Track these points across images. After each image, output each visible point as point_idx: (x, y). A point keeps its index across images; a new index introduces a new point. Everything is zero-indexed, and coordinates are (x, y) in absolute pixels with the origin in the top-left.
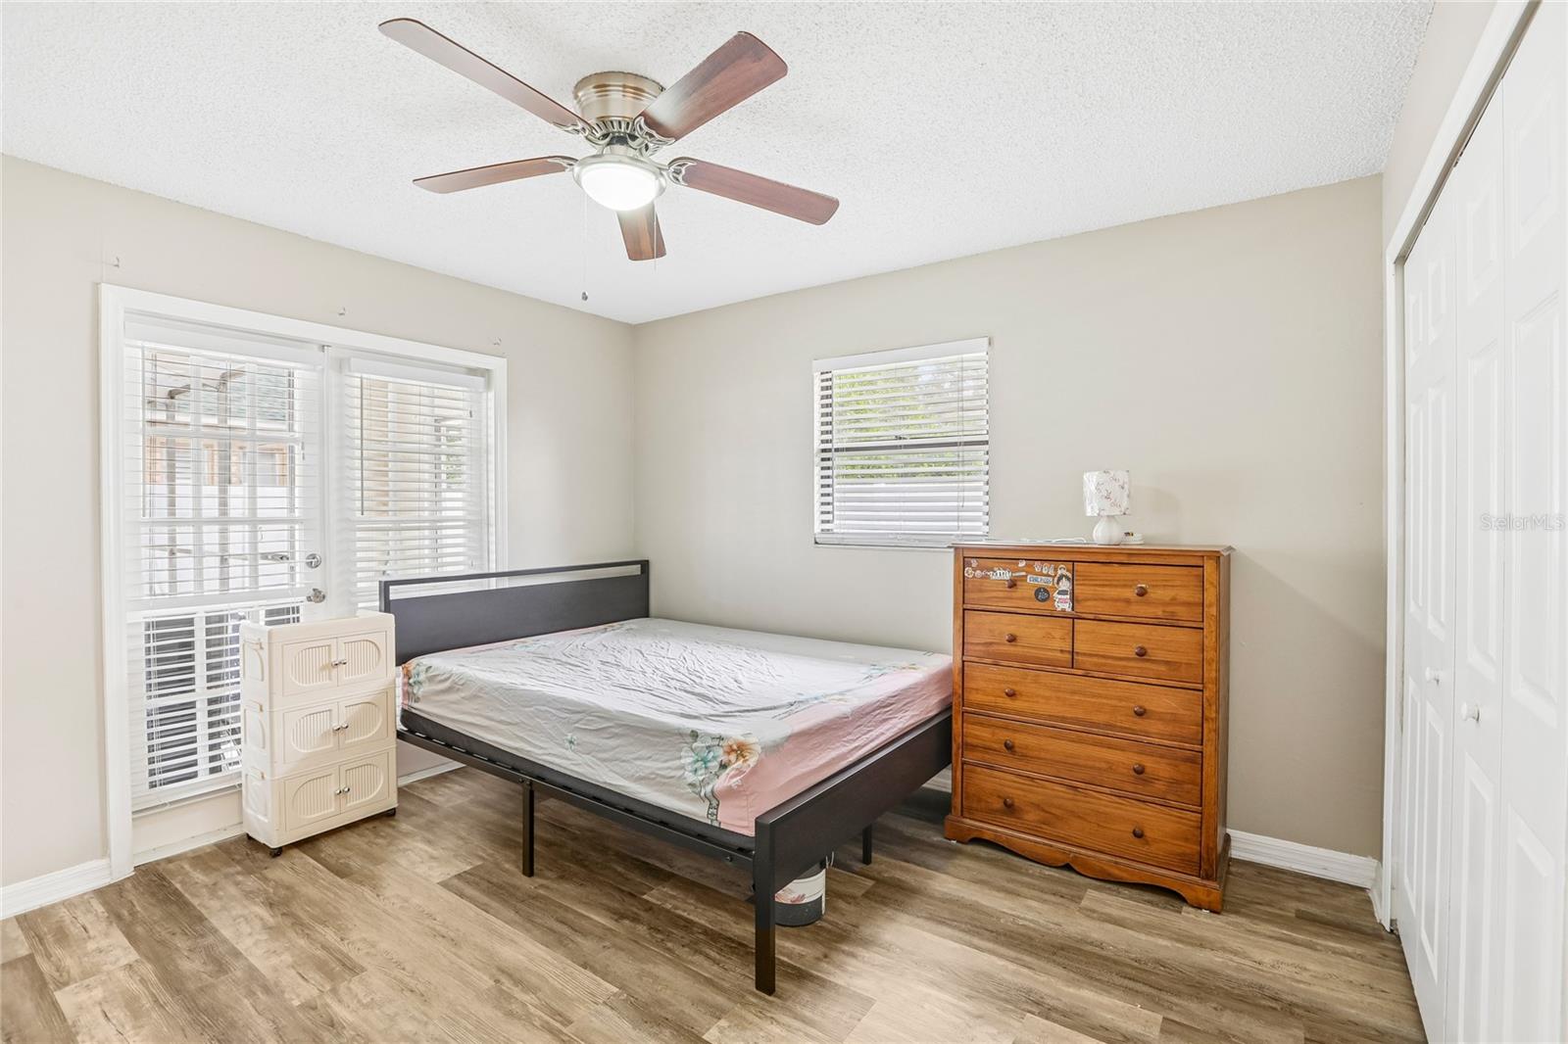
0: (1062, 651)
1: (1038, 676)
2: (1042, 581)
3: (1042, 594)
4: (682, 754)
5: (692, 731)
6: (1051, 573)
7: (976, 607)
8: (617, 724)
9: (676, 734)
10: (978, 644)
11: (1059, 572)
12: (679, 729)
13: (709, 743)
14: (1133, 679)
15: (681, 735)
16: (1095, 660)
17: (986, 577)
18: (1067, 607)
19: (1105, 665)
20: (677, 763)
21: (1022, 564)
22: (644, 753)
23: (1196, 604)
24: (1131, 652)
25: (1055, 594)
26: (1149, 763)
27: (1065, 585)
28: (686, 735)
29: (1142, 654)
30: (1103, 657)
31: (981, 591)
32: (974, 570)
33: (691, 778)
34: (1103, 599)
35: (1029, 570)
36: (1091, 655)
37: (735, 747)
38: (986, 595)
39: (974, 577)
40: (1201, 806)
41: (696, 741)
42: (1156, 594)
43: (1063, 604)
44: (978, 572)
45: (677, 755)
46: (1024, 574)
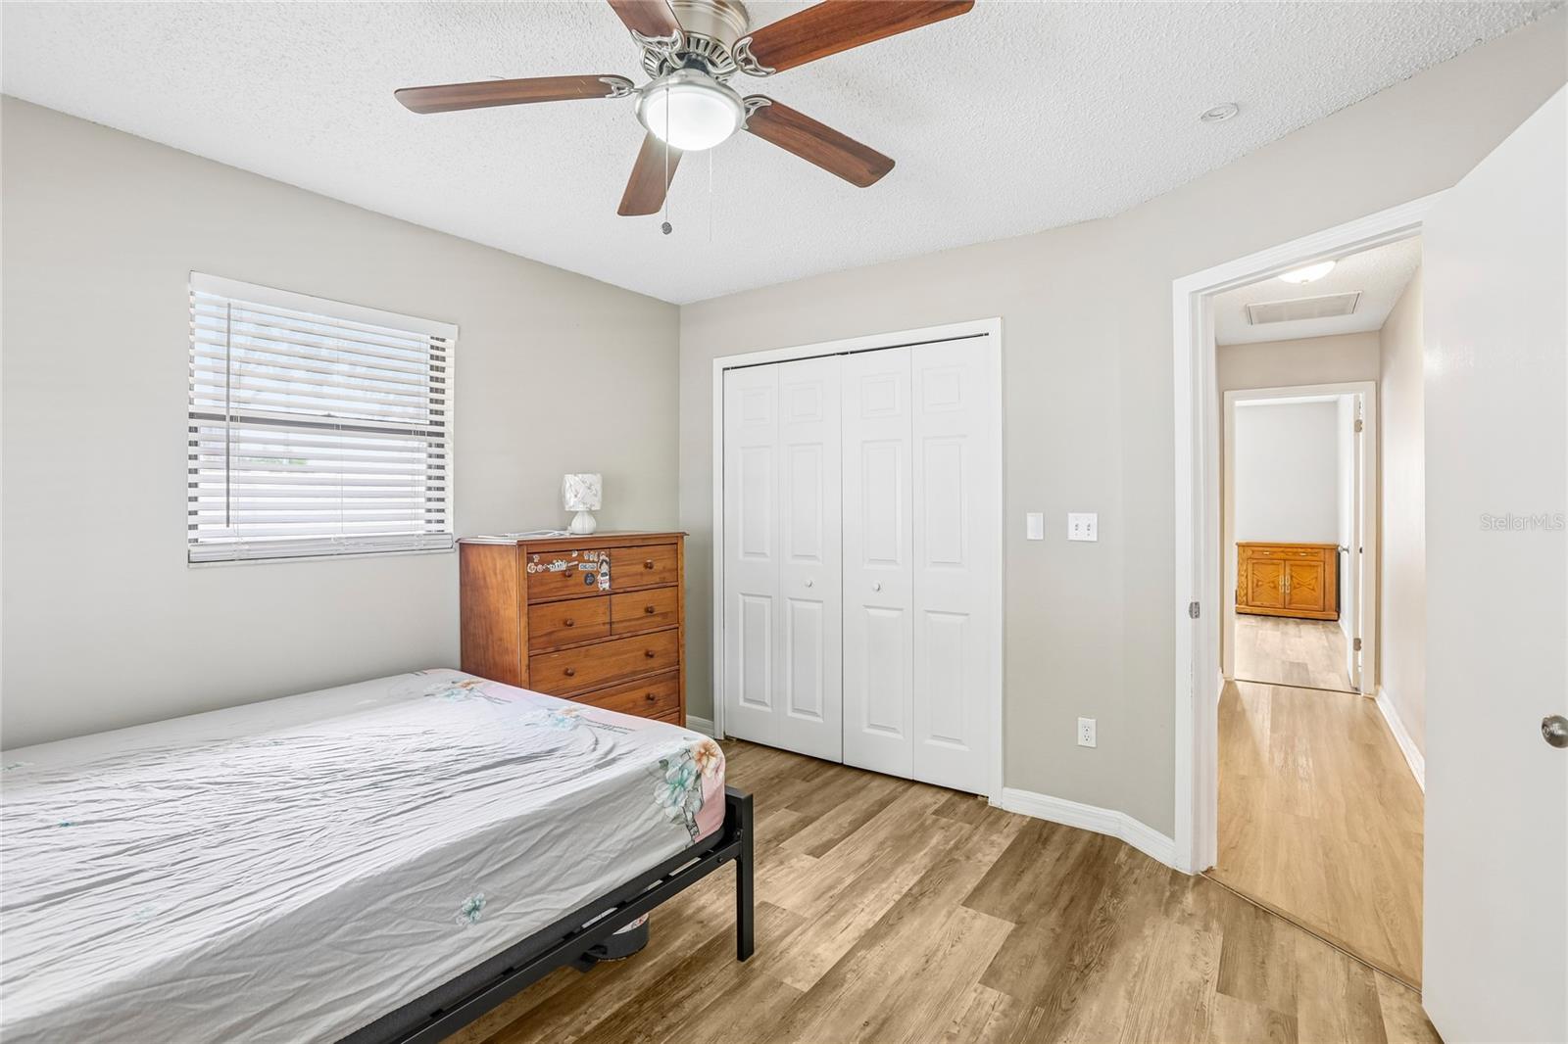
0: (604, 624)
1: (587, 650)
2: (589, 567)
3: (590, 578)
4: (655, 794)
5: (660, 762)
6: (596, 560)
7: (539, 601)
8: (561, 820)
9: (647, 776)
10: (540, 636)
11: (601, 558)
12: (647, 769)
13: (681, 762)
14: (646, 631)
15: (651, 774)
16: (625, 624)
17: (548, 570)
18: (606, 586)
19: (630, 626)
20: (654, 807)
21: (575, 555)
22: (607, 828)
23: (673, 570)
24: (641, 613)
25: (599, 576)
26: (653, 690)
27: (605, 568)
28: (656, 771)
29: (649, 611)
30: (630, 620)
31: (542, 584)
32: (536, 564)
33: (672, 811)
34: (628, 576)
35: (580, 559)
36: (622, 621)
37: (703, 751)
38: (546, 588)
39: (536, 571)
40: (679, 706)
41: (667, 770)
42: (658, 566)
43: (604, 584)
44: (540, 566)
45: (651, 798)
46: (576, 563)
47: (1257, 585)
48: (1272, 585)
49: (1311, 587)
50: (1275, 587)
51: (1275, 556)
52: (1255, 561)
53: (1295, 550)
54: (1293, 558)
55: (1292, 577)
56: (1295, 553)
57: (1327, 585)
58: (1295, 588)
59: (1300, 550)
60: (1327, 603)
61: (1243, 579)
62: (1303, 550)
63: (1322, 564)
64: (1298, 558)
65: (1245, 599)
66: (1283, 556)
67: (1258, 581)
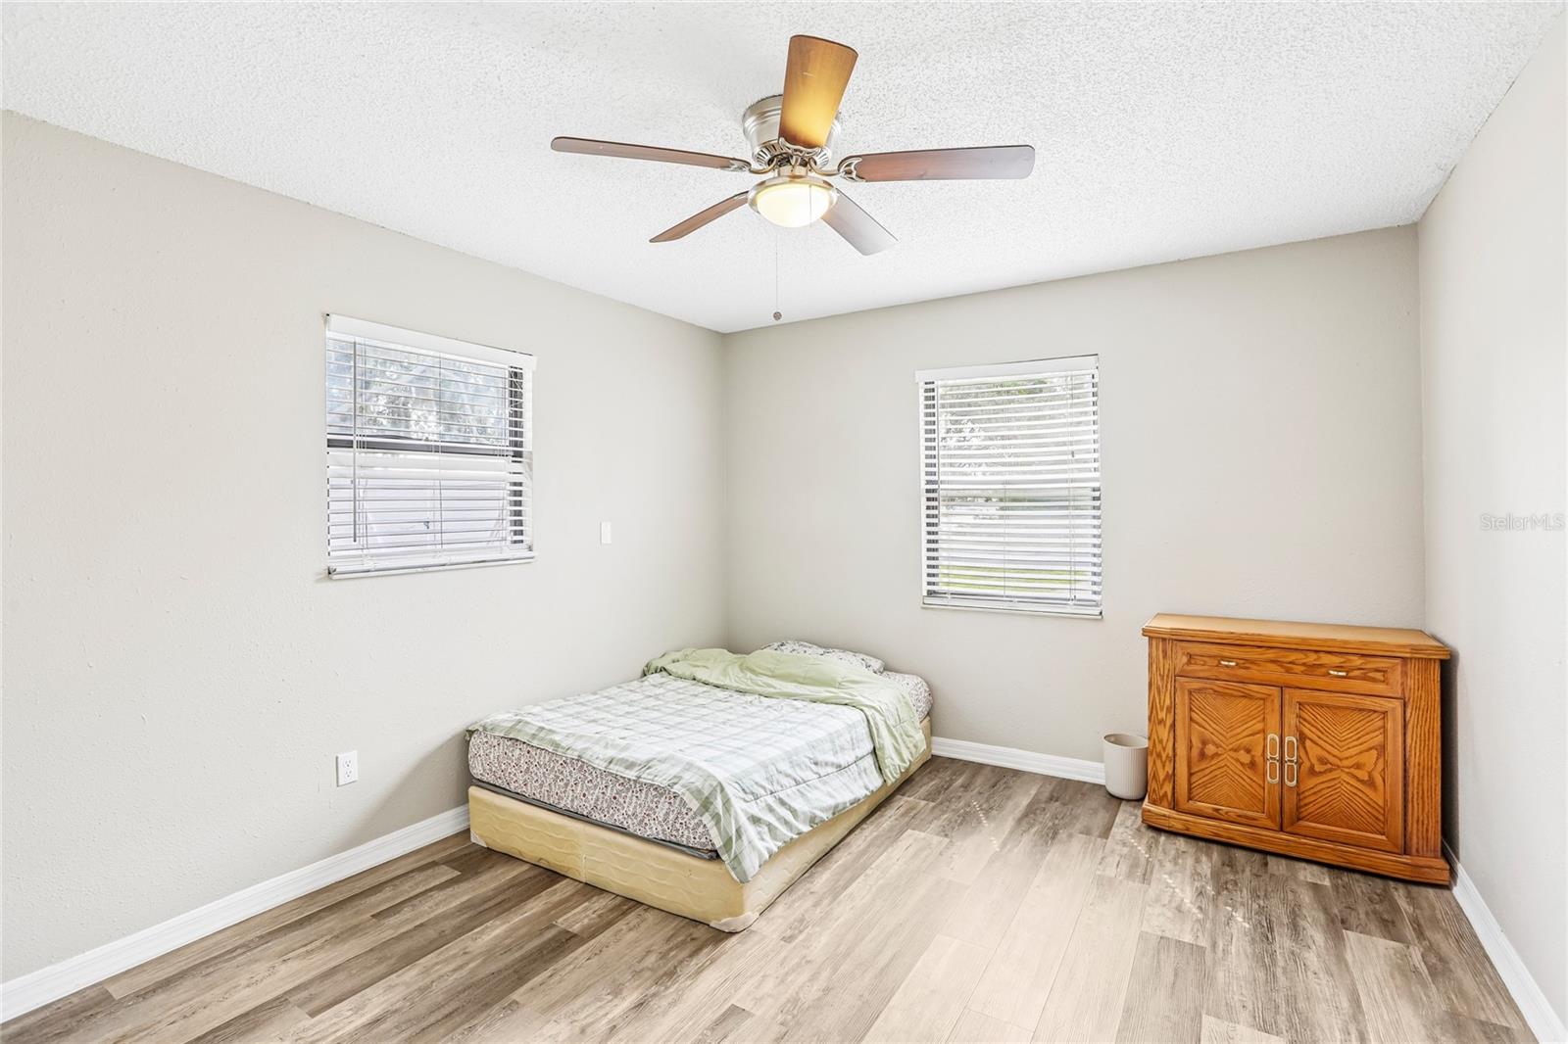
47: (1202, 755)
48: (1245, 758)
49: (1363, 775)
50: (1253, 765)
51: (1254, 672)
52: (1196, 685)
53: (1312, 658)
54: (1305, 680)
55: (1302, 738)
56: (1311, 669)
57: (1413, 772)
58: (1312, 772)
59: (1326, 659)
60: (1413, 827)
61: (1164, 733)
62: (1336, 660)
63: (1397, 705)
64: (1322, 682)
65: (1168, 788)
66: (1275, 673)
67: (1204, 743)
